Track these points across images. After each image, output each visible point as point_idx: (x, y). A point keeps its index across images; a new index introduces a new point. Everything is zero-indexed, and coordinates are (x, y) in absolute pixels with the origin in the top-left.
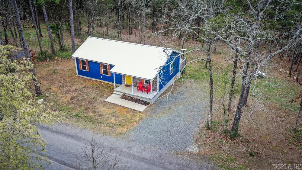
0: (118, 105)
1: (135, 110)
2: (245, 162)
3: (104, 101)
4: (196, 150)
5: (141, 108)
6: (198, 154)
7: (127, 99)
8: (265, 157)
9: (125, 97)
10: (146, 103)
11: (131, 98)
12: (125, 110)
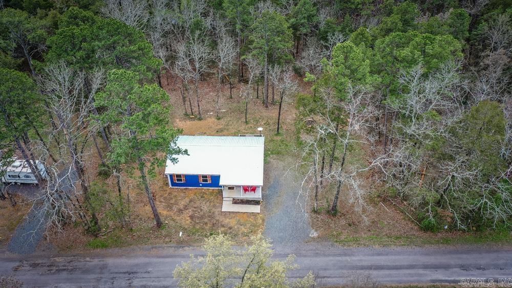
0: (236, 213)
1: (253, 213)
2: (348, 232)
3: (222, 212)
4: (315, 235)
5: (256, 209)
6: (318, 237)
7: (238, 203)
8: (358, 224)
9: (236, 202)
10: (256, 202)
11: (241, 200)
12: (245, 215)
